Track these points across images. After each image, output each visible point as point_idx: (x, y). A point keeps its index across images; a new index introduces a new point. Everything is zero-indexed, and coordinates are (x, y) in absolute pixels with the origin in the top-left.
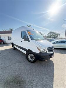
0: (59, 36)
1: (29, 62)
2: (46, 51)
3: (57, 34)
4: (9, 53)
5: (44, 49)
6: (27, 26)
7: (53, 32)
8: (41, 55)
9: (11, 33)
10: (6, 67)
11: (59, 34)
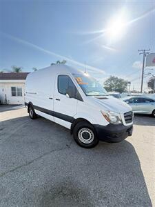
0: (128, 87)
1: (80, 148)
2: (121, 121)
3: (123, 83)
4: (25, 127)
5: (117, 117)
6: (58, 62)
7: (117, 78)
8: (112, 130)
9: (25, 79)
10: (30, 163)
11: (130, 83)
